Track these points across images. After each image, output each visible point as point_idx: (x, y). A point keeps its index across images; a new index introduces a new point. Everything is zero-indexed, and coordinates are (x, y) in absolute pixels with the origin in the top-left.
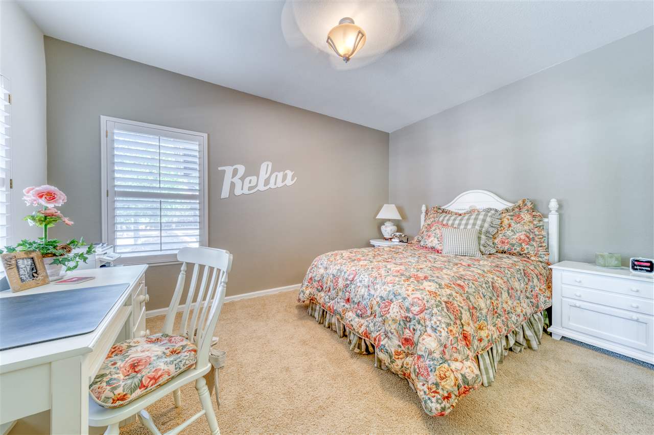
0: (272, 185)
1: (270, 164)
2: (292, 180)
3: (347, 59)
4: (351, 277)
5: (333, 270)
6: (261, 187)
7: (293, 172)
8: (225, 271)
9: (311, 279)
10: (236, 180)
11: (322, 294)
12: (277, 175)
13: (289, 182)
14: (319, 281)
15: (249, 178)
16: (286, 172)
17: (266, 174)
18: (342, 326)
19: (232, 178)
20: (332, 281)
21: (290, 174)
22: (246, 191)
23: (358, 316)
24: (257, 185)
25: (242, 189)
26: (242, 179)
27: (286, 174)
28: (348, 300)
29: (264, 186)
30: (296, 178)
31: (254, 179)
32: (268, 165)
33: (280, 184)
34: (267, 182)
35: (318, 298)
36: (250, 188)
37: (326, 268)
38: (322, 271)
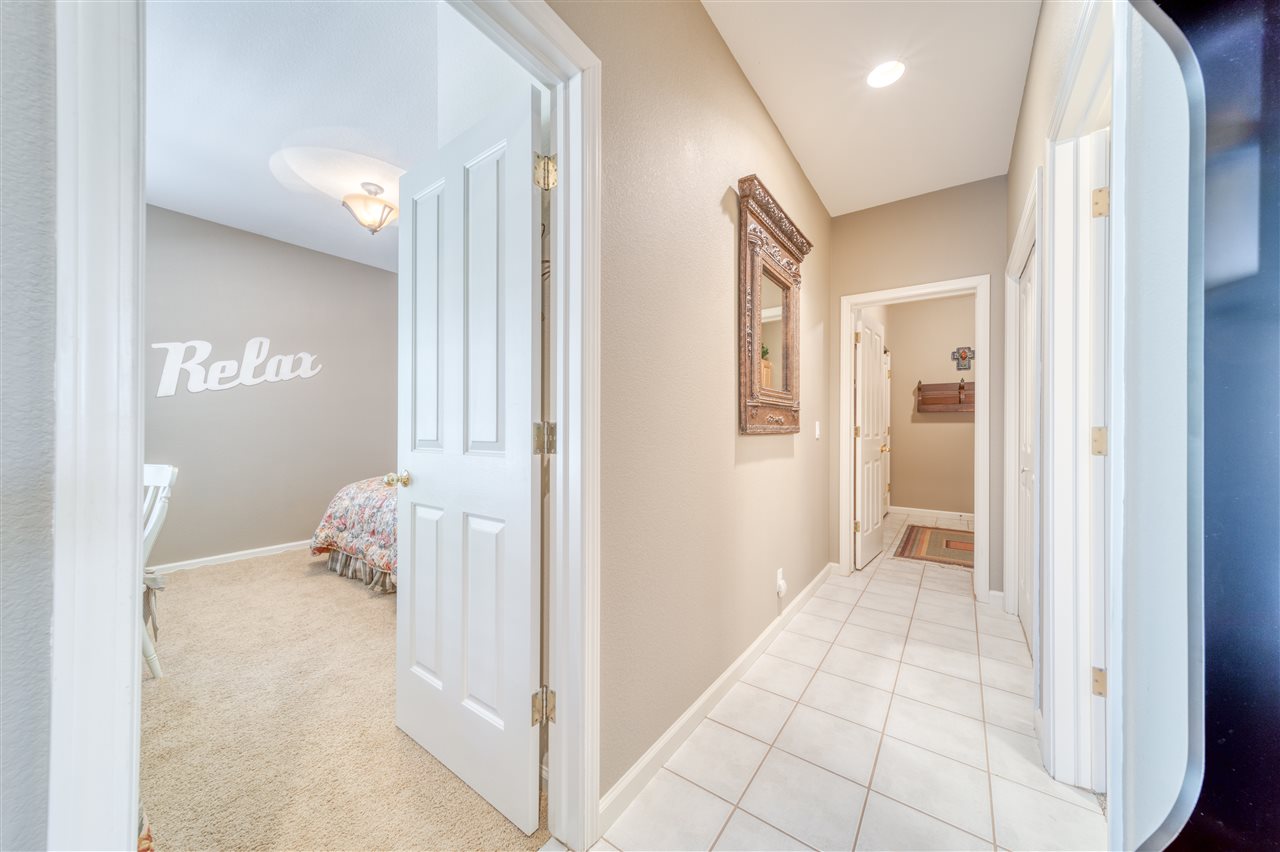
0: (270, 375)
1: (267, 343)
2: (312, 369)
3: (374, 231)
4: (378, 505)
5: (360, 500)
6: (247, 378)
7: (314, 357)
8: (167, 485)
9: (330, 516)
10: (191, 365)
11: (345, 534)
12: (280, 361)
13: (306, 371)
14: (341, 518)
15: (220, 364)
16: (301, 355)
17: (258, 357)
18: (368, 569)
19: (183, 362)
20: (357, 514)
21: (307, 359)
22: (213, 384)
23: (381, 547)
24: (237, 376)
25: (205, 382)
26: (206, 365)
27: (300, 359)
28: (373, 533)
29: (254, 377)
30: (320, 366)
31: (231, 366)
32: (261, 343)
33: (286, 374)
34: (259, 371)
35: (339, 541)
36: (221, 381)
37: (353, 499)
38: (346, 503)
